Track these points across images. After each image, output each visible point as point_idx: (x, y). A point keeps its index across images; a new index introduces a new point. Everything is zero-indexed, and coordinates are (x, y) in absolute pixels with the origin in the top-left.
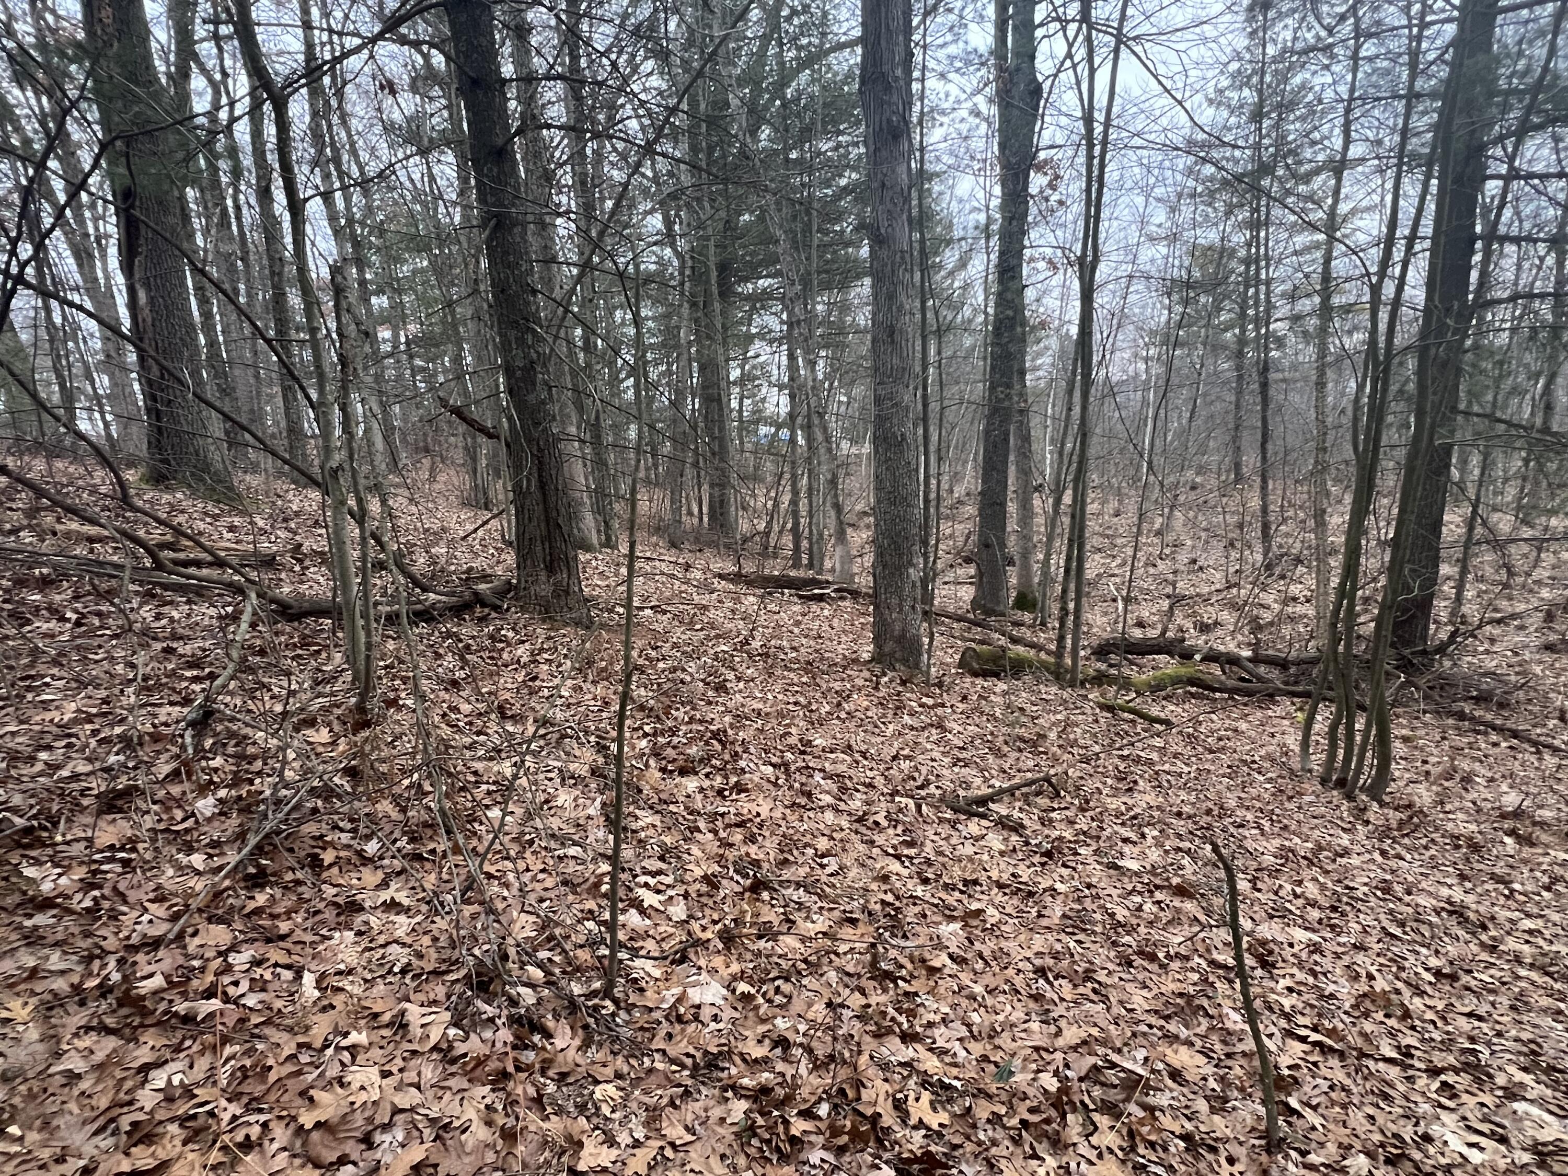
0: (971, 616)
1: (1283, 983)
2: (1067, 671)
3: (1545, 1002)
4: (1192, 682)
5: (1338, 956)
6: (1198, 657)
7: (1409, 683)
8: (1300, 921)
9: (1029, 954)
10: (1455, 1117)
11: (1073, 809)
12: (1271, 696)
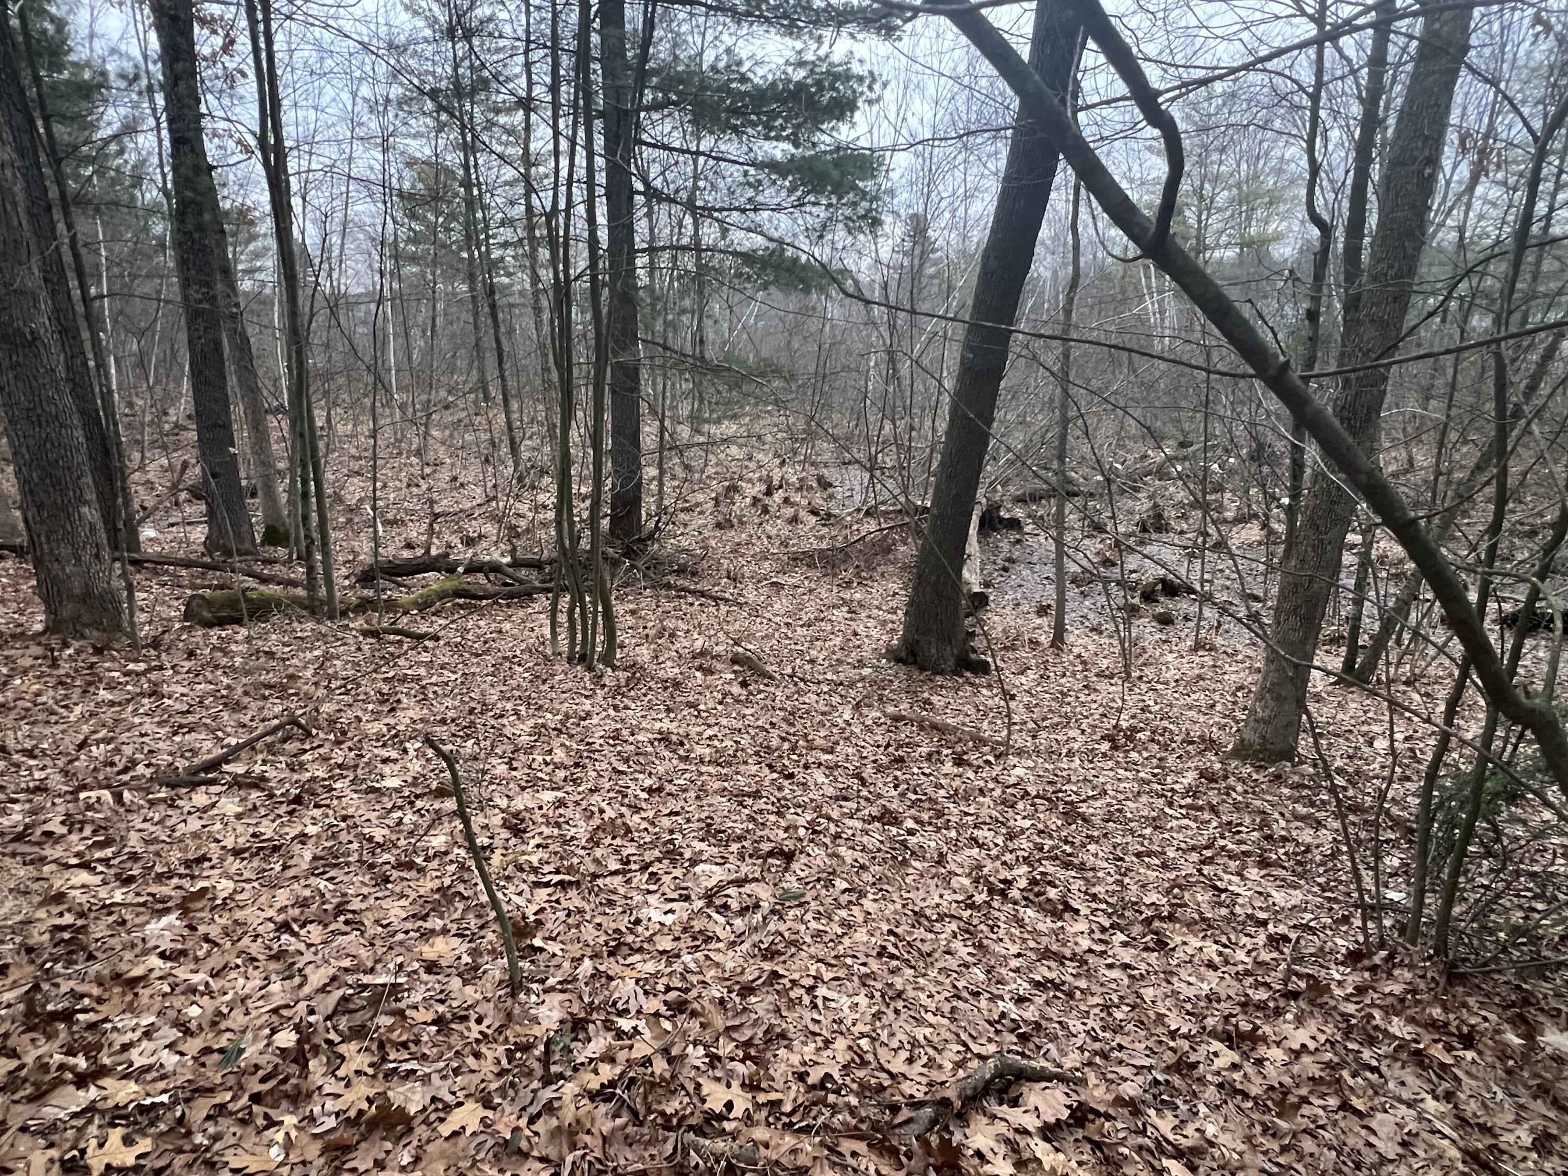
0: (208, 560)
1: (533, 843)
2: (322, 603)
3: (717, 785)
4: (458, 594)
5: (577, 803)
6: (461, 569)
7: (633, 567)
8: (548, 785)
9: (271, 913)
10: (657, 895)
11: (328, 746)
12: (530, 595)
